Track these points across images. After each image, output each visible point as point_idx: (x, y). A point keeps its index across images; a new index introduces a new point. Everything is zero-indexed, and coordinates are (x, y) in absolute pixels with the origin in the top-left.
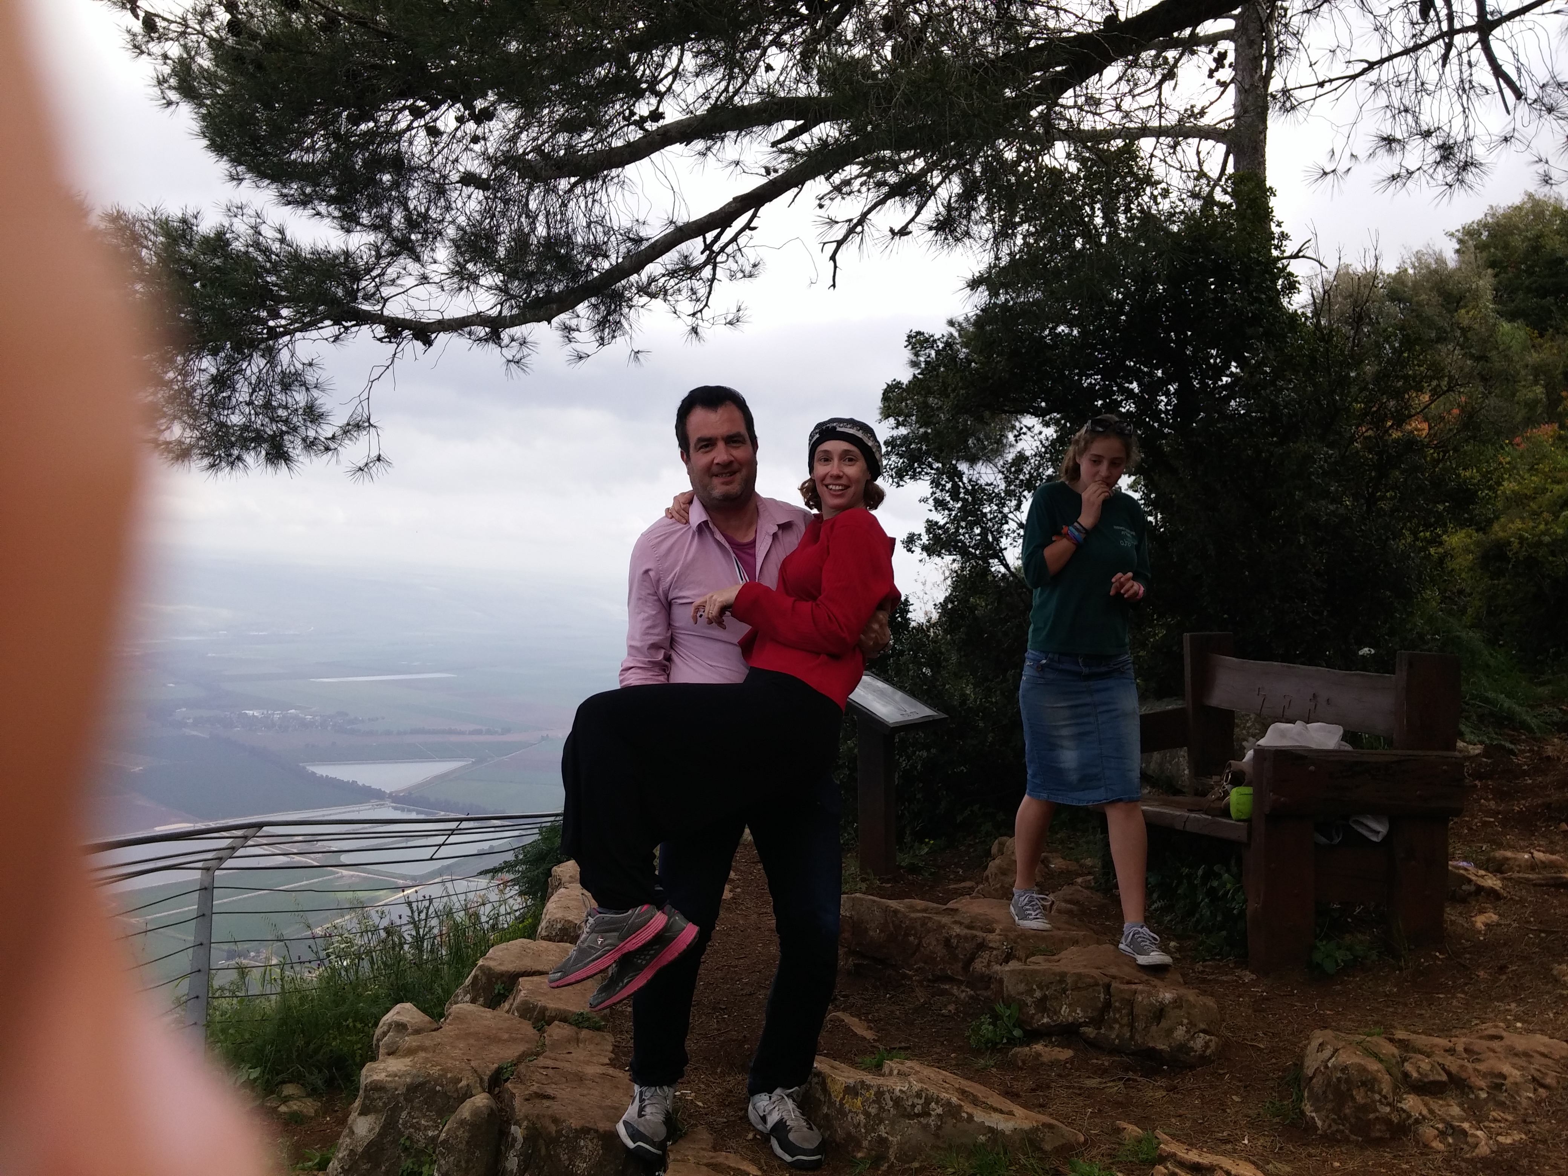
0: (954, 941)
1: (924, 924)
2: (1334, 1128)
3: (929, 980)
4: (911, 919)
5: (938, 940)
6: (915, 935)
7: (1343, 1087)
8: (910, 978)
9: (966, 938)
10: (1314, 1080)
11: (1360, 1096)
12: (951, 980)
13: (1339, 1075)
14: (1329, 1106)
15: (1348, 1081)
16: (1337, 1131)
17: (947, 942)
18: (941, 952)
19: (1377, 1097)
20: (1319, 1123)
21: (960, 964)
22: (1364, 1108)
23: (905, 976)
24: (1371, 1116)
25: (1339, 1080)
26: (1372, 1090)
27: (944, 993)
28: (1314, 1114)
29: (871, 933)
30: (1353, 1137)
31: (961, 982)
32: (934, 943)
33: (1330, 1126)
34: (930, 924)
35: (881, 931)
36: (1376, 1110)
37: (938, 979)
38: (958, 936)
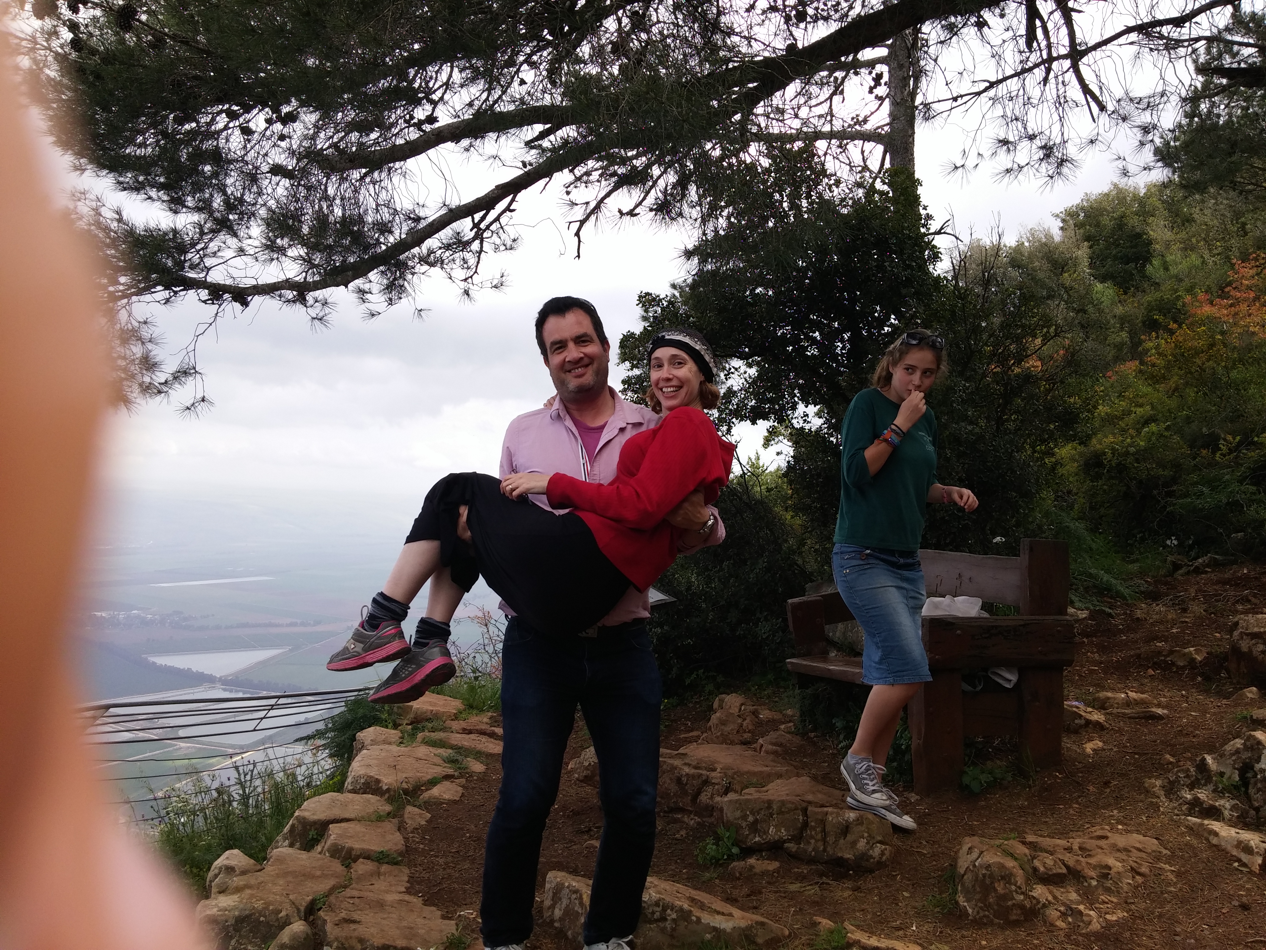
0: (684, 779)
2: (981, 914)
3: (665, 812)
5: (671, 779)
7: (988, 881)
9: (693, 776)
10: (965, 877)
11: (1000, 888)
12: (682, 810)
13: (984, 871)
14: (977, 896)
15: (991, 876)
16: (985, 916)
17: (679, 780)
18: (673, 788)
19: (1013, 888)
20: (970, 911)
21: (689, 798)
22: (1004, 897)
24: (1010, 903)
25: (984, 875)
26: (1010, 884)
27: (676, 821)
28: (966, 904)
30: (996, 921)
31: (691, 812)
32: (668, 781)
33: (978, 913)
36: (1013, 898)
37: (672, 810)
38: (687, 775)
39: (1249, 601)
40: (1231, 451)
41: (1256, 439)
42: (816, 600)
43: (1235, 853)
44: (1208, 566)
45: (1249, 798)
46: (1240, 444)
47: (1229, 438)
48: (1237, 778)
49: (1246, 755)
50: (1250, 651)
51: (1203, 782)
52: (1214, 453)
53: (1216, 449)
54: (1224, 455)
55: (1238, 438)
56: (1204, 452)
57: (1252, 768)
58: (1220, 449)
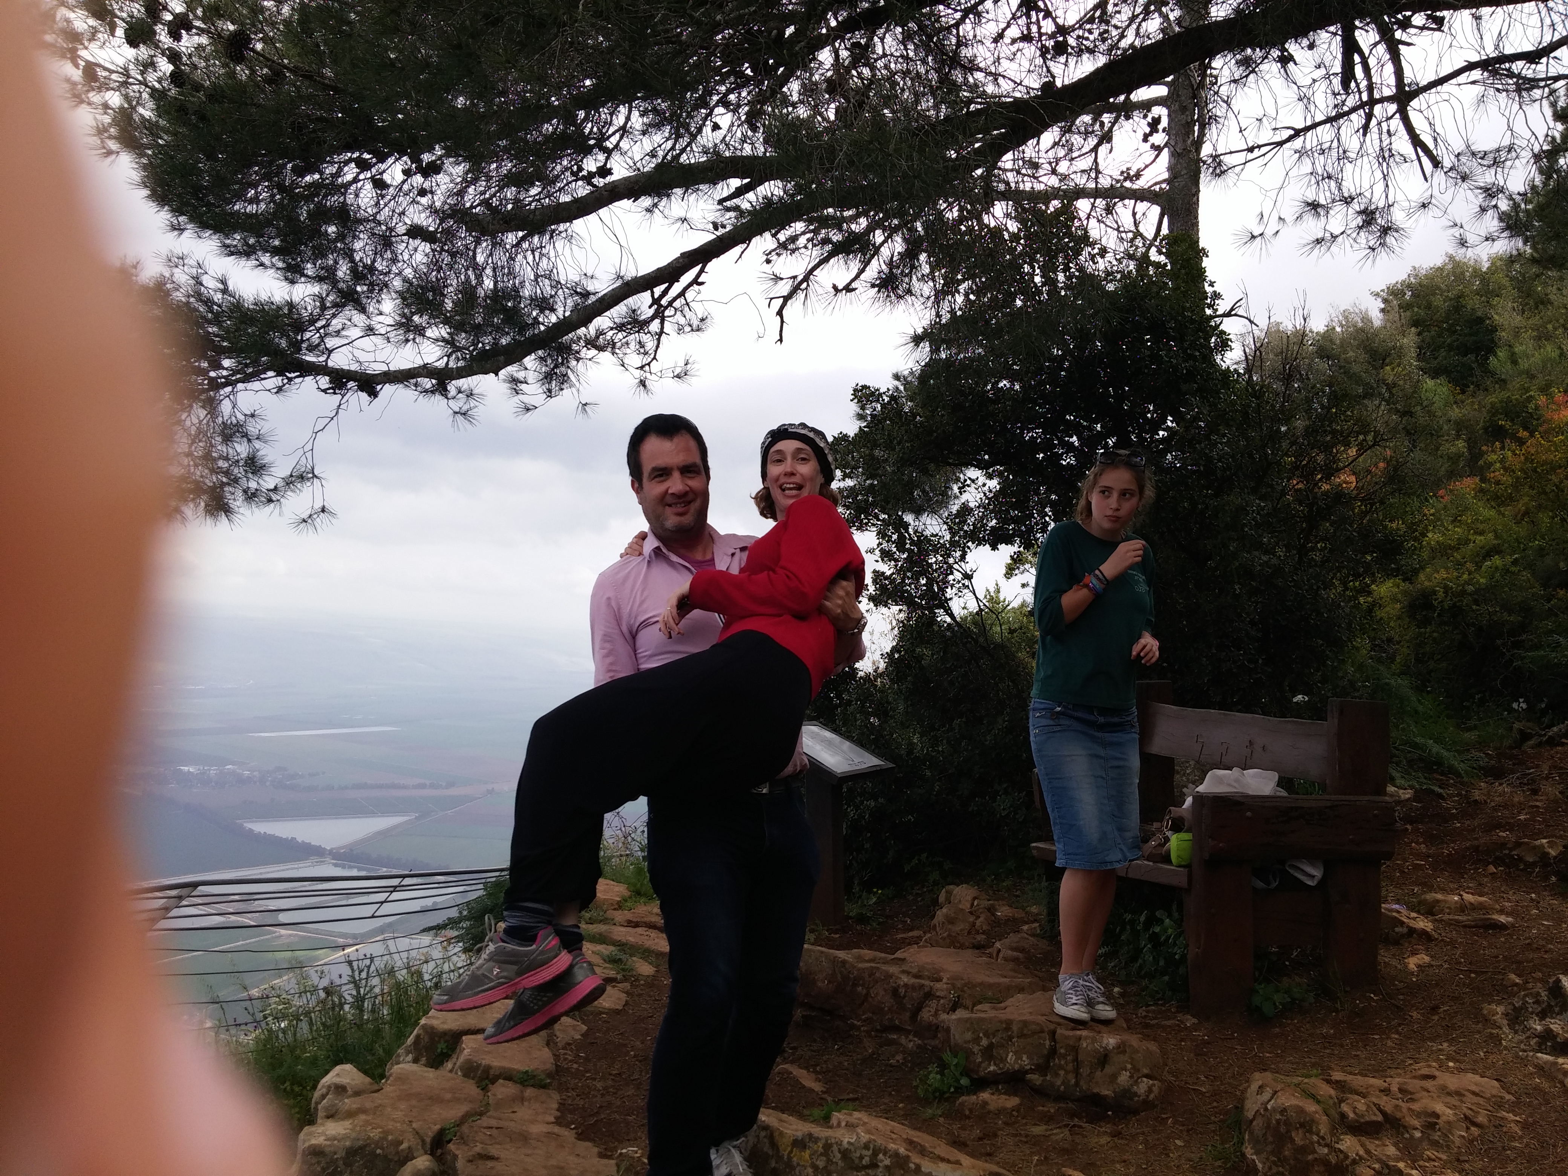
0: (902, 991)
1: (871, 974)
2: (1274, 1170)
3: (877, 1030)
4: (859, 970)
5: (885, 990)
6: (863, 985)
7: (1283, 1129)
8: (858, 1028)
9: (913, 988)
10: (1254, 1123)
11: (1298, 1138)
12: (898, 1029)
13: (1278, 1117)
14: (1269, 1148)
15: (1287, 1123)
16: (1278, 1173)
17: (895, 992)
18: (888, 1002)
19: (1315, 1138)
20: (1260, 1166)
21: (908, 1014)
22: (1305, 1150)
23: (853, 1027)
24: (1310, 1157)
25: (1278, 1121)
26: (1311, 1133)
27: (891, 1042)
28: (1254, 1157)
29: (819, 984)
31: (909, 1032)
32: (882, 993)
33: (1270, 1168)
34: (878, 974)
35: (829, 982)
36: (1314, 1152)
37: (886, 1029)
38: (906, 985)
51: (1557, 1010)
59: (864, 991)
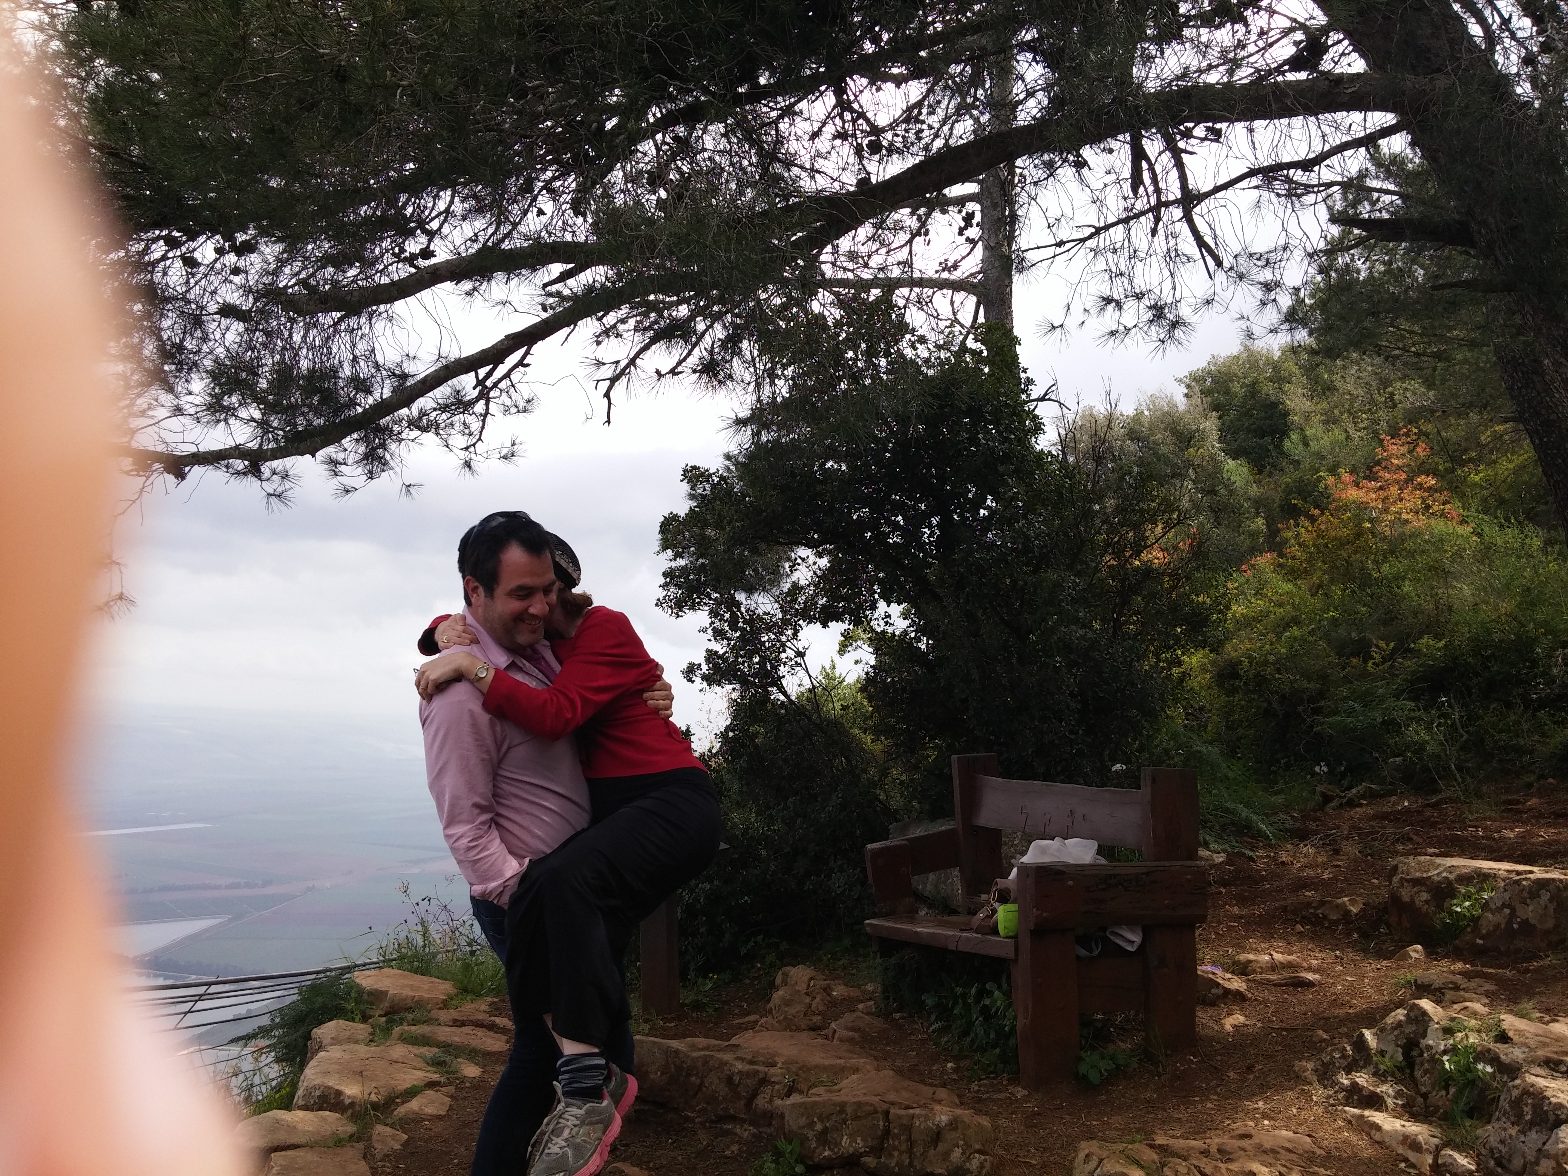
0: (736, 1078)
1: (705, 1063)
3: (712, 1121)
4: (692, 1059)
5: (719, 1078)
6: (697, 1075)
8: (692, 1120)
9: (748, 1075)
12: (733, 1119)
17: (729, 1080)
18: (723, 1090)
21: (743, 1102)
23: (687, 1119)
27: (726, 1133)
29: (652, 1076)
31: (744, 1121)
32: (716, 1081)
34: (711, 1063)
35: (662, 1074)
37: (721, 1119)
38: (740, 1072)
39: (1410, 840)
40: (1384, 660)
41: (1412, 645)
42: (901, 846)
43: (1400, 1150)
44: (1363, 797)
45: (1413, 1082)
46: (1394, 651)
47: (1382, 644)
48: (1401, 1058)
49: (1409, 1029)
50: (1413, 902)
51: (1361, 1063)
52: (1365, 662)
53: (1368, 657)
54: (1377, 665)
55: (1392, 644)
56: (1355, 660)
57: (1417, 1044)
58: (1372, 658)
59: (698, 1081)
